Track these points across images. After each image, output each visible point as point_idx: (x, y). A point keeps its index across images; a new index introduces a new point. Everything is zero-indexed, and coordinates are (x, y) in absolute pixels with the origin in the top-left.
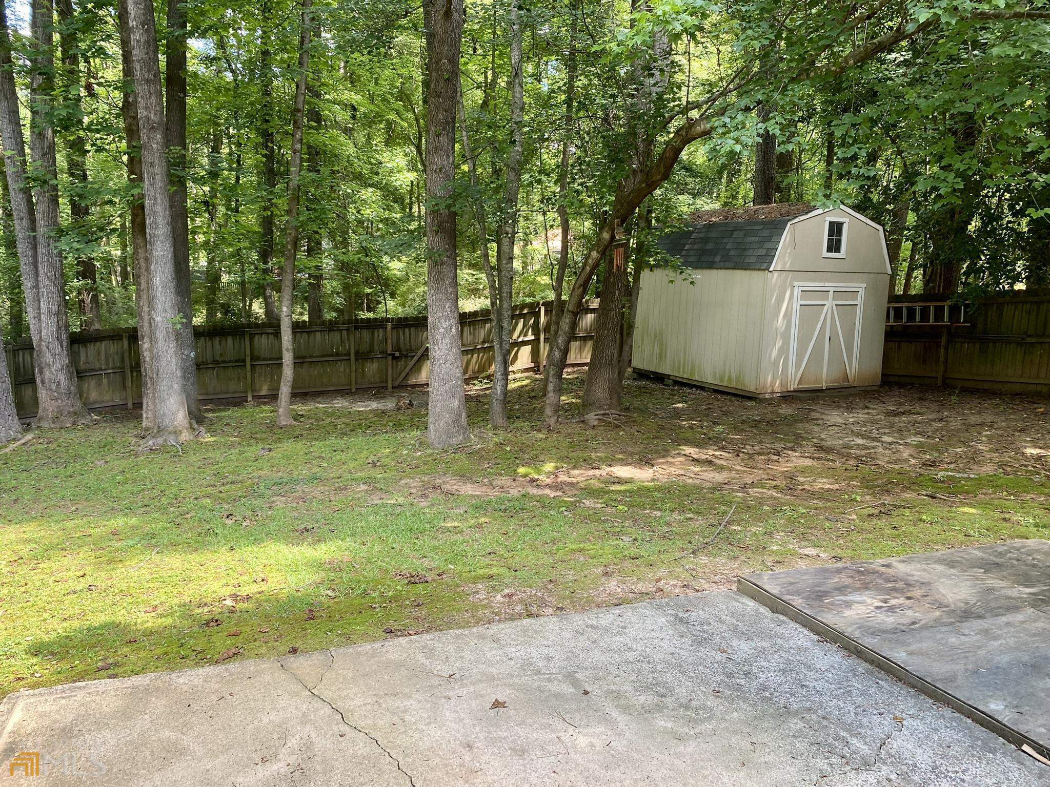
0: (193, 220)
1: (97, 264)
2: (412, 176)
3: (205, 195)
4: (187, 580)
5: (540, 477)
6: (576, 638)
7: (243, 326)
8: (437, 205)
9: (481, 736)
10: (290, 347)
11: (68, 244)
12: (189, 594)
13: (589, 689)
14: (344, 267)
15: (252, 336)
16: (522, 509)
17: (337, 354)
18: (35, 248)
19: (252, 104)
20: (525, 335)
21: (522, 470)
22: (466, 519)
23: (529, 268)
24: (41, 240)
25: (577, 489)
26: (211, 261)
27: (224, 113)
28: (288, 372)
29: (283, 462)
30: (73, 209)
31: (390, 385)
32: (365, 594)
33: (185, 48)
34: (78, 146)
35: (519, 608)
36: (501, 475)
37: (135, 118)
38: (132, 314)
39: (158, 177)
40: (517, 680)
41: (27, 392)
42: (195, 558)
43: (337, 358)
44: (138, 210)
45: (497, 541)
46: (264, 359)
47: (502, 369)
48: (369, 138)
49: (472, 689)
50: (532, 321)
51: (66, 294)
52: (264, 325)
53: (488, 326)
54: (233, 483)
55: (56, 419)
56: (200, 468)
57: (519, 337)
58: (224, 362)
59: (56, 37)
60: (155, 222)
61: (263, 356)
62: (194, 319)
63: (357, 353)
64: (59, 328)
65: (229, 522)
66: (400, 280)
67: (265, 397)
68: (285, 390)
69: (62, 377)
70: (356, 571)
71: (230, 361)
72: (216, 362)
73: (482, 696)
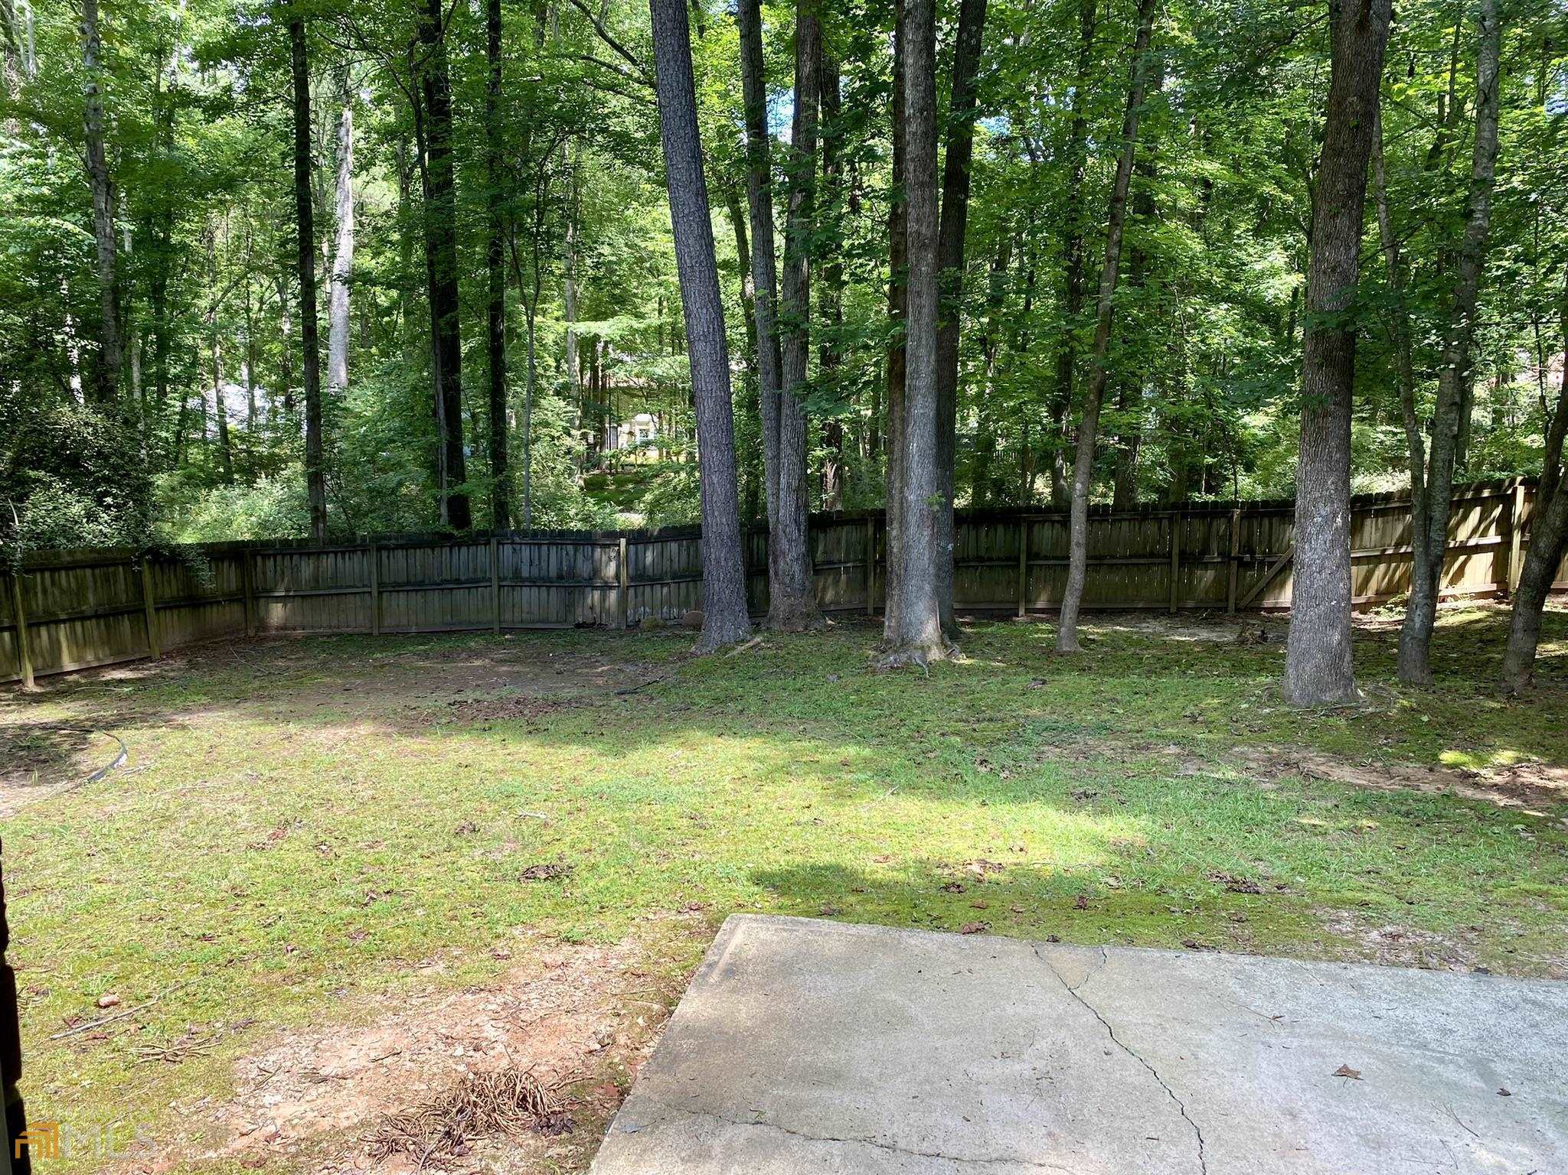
0: (964, 364)
1: (845, 428)
2: (1296, 279)
3: (981, 330)
4: (926, 833)
5: (1483, 772)
6: (1500, 1013)
7: (1019, 510)
8: (1322, 323)
9: (1314, 1107)
10: (1082, 541)
11: (815, 404)
12: (928, 849)
13: (1509, 1089)
14: (1174, 424)
15: (1030, 526)
16: (1440, 817)
17: (1152, 555)
18: (779, 409)
19: (1055, 196)
20: (1483, 535)
21: (1448, 757)
22: (1335, 818)
23: (1505, 420)
24: (786, 398)
25: (1552, 800)
26: (983, 423)
27: (1016, 213)
28: (1076, 576)
29: (1061, 700)
30: (822, 358)
31: (1231, 605)
32: (1161, 891)
33: (972, 131)
34: (834, 276)
35: (1407, 956)
36: (1408, 759)
37: (903, 234)
38: (879, 493)
39: (925, 311)
40: (1385, 1049)
41: (760, 586)
42: (934, 805)
43: (1150, 561)
44: (897, 356)
45: (1385, 857)
46: (1046, 558)
47: (1426, 588)
48: (1229, 226)
49: (1307, 1042)
50: (1497, 512)
51: (807, 466)
52: (1049, 509)
53: (1408, 517)
54: (991, 720)
55: (787, 621)
56: (949, 696)
57: (1470, 537)
58: (990, 559)
59: (820, 143)
60: (916, 371)
61: (1044, 553)
62: (956, 501)
63: (1182, 554)
64: (798, 508)
65: (983, 770)
66: (1262, 443)
67: (1042, 611)
68: (1071, 602)
69: (796, 568)
70: (1152, 861)
71: (999, 559)
72: (980, 559)
73: (1323, 1056)
